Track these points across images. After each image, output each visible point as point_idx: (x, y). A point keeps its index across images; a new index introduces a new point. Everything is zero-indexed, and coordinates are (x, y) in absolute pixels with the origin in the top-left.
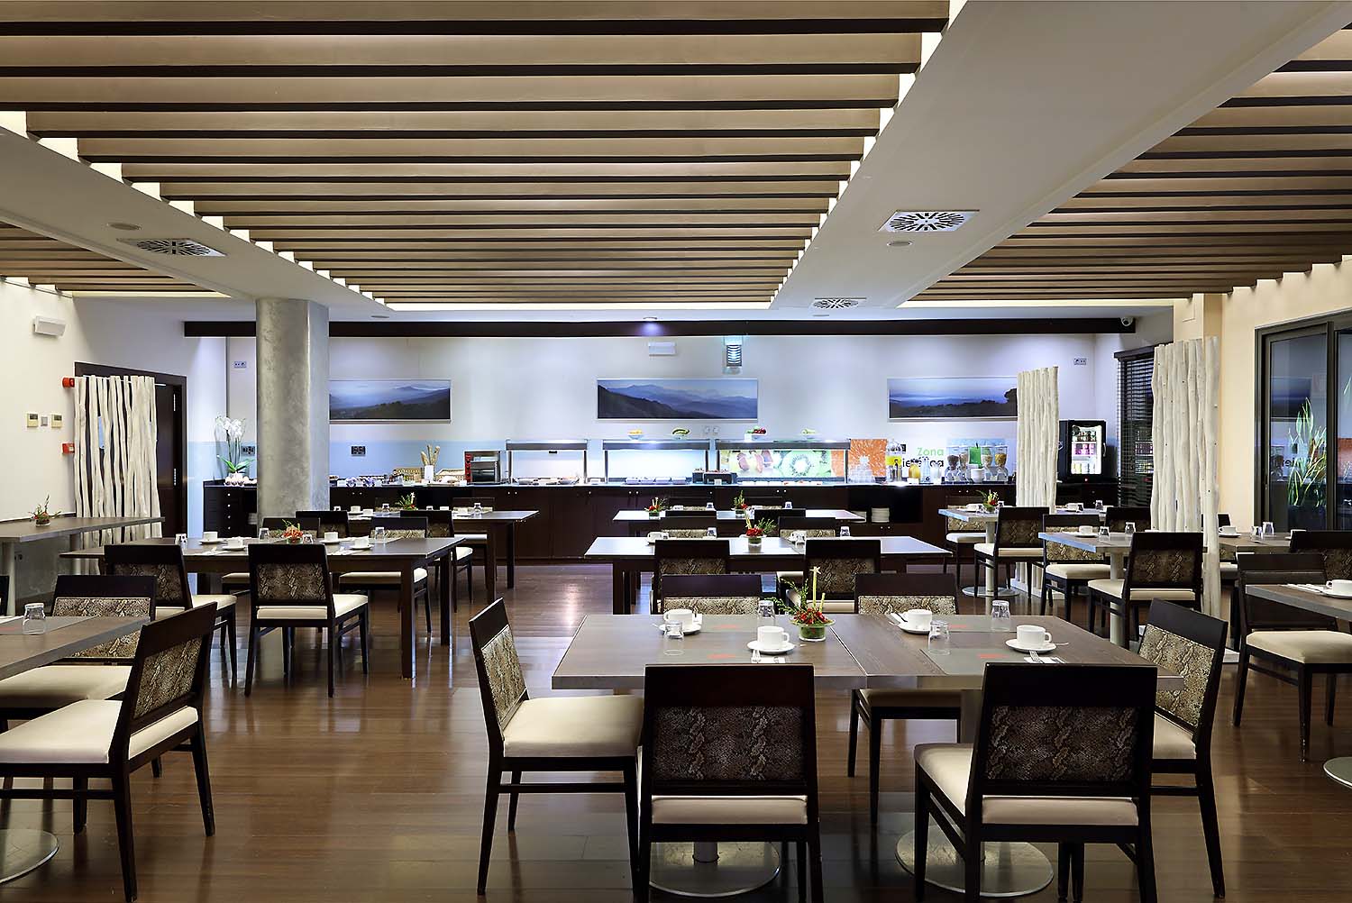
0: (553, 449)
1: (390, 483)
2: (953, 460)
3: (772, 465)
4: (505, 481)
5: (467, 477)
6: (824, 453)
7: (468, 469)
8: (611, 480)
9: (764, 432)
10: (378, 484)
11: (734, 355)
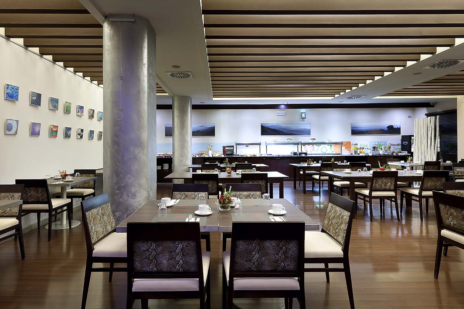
0: (247, 145)
1: (201, 156)
2: (374, 148)
3: (315, 150)
4: (235, 155)
5: (224, 154)
6: (331, 146)
7: (224, 151)
8: (268, 155)
9: (315, 139)
10: (197, 156)
11: (303, 115)
